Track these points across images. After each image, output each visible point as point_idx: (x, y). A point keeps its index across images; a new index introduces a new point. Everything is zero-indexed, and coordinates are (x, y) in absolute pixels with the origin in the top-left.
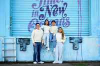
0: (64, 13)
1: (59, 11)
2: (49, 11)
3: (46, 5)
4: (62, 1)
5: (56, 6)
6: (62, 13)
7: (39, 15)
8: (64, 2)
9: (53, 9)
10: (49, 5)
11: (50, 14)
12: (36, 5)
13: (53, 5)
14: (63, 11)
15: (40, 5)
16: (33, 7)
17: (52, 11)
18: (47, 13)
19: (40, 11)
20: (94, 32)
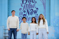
0: (37, 14)
1: (33, 13)
2: (28, 12)
3: (27, 9)
4: (36, 7)
5: (32, 10)
6: (35, 13)
7: (23, 14)
8: (36, 8)
9: (31, 12)
10: (29, 9)
11: (29, 14)
12: (21, 9)
13: (31, 9)
14: (36, 12)
15: (24, 9)
16: (20, 10)
17: (30, 13)
18: (27, 13)
19: (23, 12)
20: (52, 24)
